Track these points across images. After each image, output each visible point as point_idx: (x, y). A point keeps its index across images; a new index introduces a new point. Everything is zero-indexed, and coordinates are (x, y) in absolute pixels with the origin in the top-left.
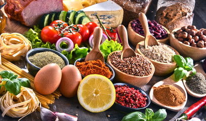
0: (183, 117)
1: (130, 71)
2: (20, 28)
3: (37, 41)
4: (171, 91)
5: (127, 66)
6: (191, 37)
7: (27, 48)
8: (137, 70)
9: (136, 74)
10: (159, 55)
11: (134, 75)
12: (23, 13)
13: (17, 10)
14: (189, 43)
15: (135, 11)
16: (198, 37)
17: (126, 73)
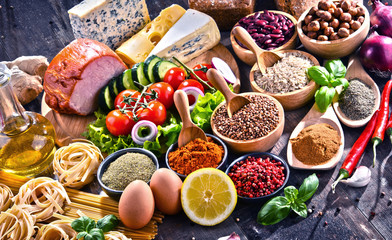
0: (342, 176)
1: (247, 135)
2: (78, 123)
3: (105, 140)
4: (315, 141)
5: (241, 129)
6: (326, 24)
7: (97, 160)
8: (257, 128)
9: (257, 136)
10: (285, 81)
11: (255, 138)
12: (72, 104)
13: (62, 104)
14: (326, 37)
15: (233, 6)
16: (336, 21)
17: (242, 139)
